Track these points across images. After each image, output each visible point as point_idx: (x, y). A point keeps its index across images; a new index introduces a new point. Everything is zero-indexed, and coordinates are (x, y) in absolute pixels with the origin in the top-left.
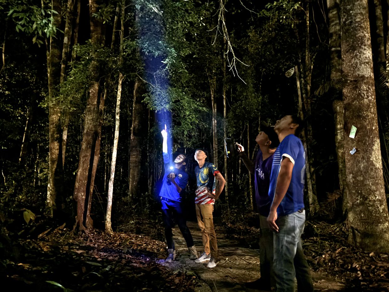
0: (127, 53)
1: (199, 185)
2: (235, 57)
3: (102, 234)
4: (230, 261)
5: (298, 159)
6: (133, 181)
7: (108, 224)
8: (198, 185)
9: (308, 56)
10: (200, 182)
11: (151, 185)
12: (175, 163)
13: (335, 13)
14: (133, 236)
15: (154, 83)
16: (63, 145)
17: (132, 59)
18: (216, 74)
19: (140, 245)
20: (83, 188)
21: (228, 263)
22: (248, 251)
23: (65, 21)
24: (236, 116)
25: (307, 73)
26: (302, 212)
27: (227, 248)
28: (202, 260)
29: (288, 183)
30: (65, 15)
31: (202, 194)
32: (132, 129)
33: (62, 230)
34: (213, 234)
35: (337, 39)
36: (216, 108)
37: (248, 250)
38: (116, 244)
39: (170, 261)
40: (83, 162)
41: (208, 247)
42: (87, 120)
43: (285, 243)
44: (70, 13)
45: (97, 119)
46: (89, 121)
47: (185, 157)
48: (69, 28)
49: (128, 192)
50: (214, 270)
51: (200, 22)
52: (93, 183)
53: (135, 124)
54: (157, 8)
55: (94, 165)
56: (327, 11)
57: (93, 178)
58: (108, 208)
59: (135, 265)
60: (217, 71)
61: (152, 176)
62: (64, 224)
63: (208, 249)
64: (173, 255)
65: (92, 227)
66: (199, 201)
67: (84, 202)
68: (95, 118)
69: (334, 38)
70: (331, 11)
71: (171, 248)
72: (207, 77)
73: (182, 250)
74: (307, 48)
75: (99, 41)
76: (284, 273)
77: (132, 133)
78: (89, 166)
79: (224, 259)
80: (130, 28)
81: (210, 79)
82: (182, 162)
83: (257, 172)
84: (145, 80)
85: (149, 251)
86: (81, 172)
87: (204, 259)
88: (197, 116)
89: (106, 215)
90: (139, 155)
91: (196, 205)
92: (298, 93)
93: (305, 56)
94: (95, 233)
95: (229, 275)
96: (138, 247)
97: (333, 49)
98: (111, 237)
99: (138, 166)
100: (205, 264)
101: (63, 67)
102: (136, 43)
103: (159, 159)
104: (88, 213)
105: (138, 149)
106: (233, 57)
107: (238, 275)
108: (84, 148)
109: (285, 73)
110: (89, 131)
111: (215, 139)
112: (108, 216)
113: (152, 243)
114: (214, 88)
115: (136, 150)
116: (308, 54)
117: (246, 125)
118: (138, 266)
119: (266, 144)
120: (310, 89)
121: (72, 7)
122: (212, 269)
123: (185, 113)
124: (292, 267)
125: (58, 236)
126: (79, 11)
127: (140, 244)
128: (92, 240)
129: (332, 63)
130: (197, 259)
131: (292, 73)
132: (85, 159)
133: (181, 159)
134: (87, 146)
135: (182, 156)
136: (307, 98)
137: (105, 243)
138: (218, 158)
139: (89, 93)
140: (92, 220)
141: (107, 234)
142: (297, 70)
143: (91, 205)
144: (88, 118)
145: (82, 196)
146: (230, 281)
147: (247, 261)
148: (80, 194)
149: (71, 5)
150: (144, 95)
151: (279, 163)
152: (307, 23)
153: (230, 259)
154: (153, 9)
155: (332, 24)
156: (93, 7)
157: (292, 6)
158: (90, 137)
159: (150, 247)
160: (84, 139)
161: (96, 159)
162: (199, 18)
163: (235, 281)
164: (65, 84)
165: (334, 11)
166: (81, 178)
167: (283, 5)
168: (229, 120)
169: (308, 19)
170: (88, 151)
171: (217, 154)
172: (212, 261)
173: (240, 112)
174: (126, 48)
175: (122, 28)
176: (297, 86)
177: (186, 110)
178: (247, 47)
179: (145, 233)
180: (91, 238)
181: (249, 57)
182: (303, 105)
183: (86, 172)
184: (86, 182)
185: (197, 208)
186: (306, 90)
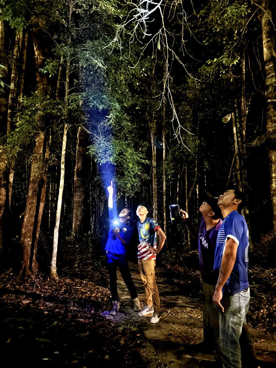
0: (72, 107)
1: (141, 241)
2: (180, 126)
3: (47, 279)
4: (172, 314)
5: (242, 239)
6: (77, 220)
7: (53, 269)
8: (139, 239)
9: (244, 102)
10: (141, 237)
11: (93, 223)
12: (120, 217)
13: (271, 66)
14: (78, 281)
15: (98, 133)
16: (9, 187)
17: (77, 111)
18: (155, 118)
19: (85, 293)
20: (30, 234)
21: (170, 316)
22: (188, 301)
23: (12, 68)
24: (175, 160)
25: (243, 119)
26: (247, 291)
27: (168, 297)
28: (145, 313)
29: (232, 264)
30: (11, 62)
31: (144, 250)
32: (75, 170)
33: (9, 275)
34: (155, 289)
35: (273, 91)
36: (155, 150)
37: (189, 299)
38: (62, 291)
39: (114, 313)
40: (30, 209)
41: (150, 300)
42: (33, 169)
43: (230, 324)
44: (16, 60)
45: (43, 168)
46: (35, 169)
47: (129, 211)
48: (15, 74)
49: (72, 232)
50: (158, 326)
51: (142, 73)
52: (39, 229)
53: (78, 166)
54: (102, 63)
55: (40, 212)
56: (264, 63)
57: (39, 224)
58: (53, 254)
59: (81, 320)
60: (157, 115)
61: (94, 215)
62: (11, 269)
63: (151, 302)
64: (117, 307)
65: (37, 271)
66: (141, 256)
67: (30, 247)
68: (41, 166)
69: (270, 90)
70: (267, 64)
71: (116, 300)
72: (147, 122)
73: (125, 299)
74: (243, 95)
75: (45, 92)
76: (230, 354)
77: (76, 175)
78: (35, 213)
79: (166, 312)
80: (75, 80)
81: (150, 123)
82: (127, 216)
83: (201, 240)
84: (89, 131)
85: (93, 300)
86: (27, 218)
87: (147, 311)
88: (140, 168)
89: (51, 261)
90: (82, 195)
91: (139, 260)
92: (234, 139)
93: (241, 102)
94: (41, 278)
95: (173, 333)
96: (83, 295)
97: (269, 101)
98: (56, 283)
99: (81, 206)
100: (149, 318)
101: (10, 113)
102: (81, 97)
103: (101, 197)
104: (34, 258)
105: (81, 189)
106: (178, 125)
107: (180, 333)
108: (30, 195)
109: (222, 119)
110: (35, 178)
111: (154, 180)
112: (53, 262)
113: (97, 290)
114: (153, 131)
115: (79, 190)
116: (244, 101)
117: (184, 168)
118: (83, 321)
119: (209, 215)
120: (246, 134)
121: (18, 54)
122: (155, 325)
123: (128, 166)
124: (238, 347)
125: (5, 281)
126: (25, 57)
127: (85, 291)
128: (38, 286)
129: (268, 114)
130: (140, 311)
131: (229, 119)
132: (32, 206)
133: (125, 213)
134: (33, 194)
135: (126, 210)
136: (243, 143)
137: (51, 290)
138: (157, 198)
139: (35, 142)
140: (38, 264)
141: (52, 279)
142: (233, 117)
143: (36, 250)
144: (34, 167)
145: (28, 241)
146: (174, 341)
147: (189, 314)
148: (26, 240)
149: (18, 52)
150: (88, 147)
151: (224, 242)
152: (243, 71)
153: (172, 312)
154: (98, 64)
155: (269, 76)
156: (39, 58)
157: (231, 63)
158: (37, 185)
159: (94, 295)
160: (30, 186)
161: (42, 205)
162: (141, 69)
163: (179, 342)
164: (12, 135)
165: (270, 65)
166: (28, 225)
167: (223, 61)
168: (168, 162)
169: (244, 67)
170: (34, 198)
171: (156, 194)
172: (155, 316)
173: (179, 155)
174: (72, 102)
175: (68, 80)
176: (233, 131)
177: (129, 163)
178: (186, 93)
179: (89, 278)
180: (37, 284)
181: (187, 102)
182: (239, 148)
183: (32, 219)
184: (32, 228)
185: (139, 263)
186: (242, 135)
